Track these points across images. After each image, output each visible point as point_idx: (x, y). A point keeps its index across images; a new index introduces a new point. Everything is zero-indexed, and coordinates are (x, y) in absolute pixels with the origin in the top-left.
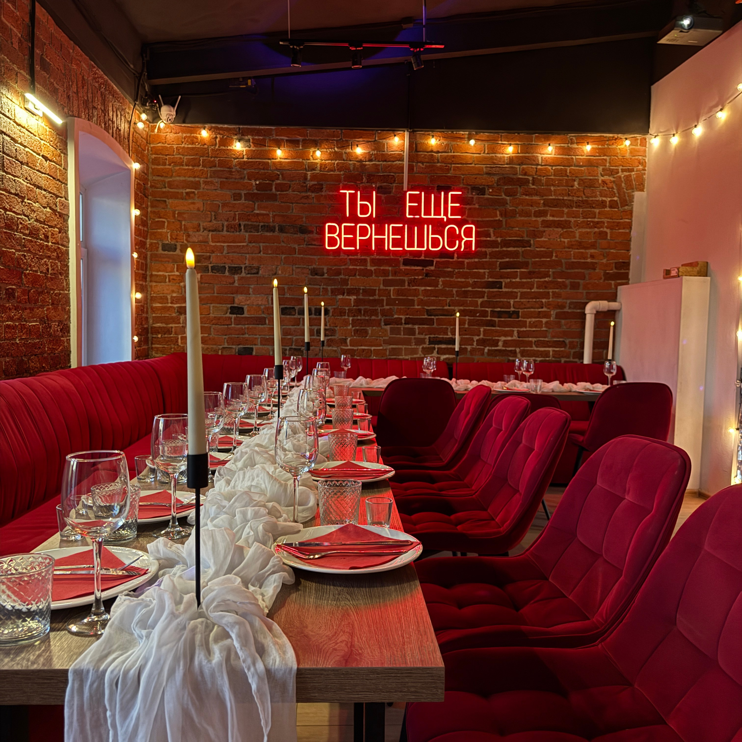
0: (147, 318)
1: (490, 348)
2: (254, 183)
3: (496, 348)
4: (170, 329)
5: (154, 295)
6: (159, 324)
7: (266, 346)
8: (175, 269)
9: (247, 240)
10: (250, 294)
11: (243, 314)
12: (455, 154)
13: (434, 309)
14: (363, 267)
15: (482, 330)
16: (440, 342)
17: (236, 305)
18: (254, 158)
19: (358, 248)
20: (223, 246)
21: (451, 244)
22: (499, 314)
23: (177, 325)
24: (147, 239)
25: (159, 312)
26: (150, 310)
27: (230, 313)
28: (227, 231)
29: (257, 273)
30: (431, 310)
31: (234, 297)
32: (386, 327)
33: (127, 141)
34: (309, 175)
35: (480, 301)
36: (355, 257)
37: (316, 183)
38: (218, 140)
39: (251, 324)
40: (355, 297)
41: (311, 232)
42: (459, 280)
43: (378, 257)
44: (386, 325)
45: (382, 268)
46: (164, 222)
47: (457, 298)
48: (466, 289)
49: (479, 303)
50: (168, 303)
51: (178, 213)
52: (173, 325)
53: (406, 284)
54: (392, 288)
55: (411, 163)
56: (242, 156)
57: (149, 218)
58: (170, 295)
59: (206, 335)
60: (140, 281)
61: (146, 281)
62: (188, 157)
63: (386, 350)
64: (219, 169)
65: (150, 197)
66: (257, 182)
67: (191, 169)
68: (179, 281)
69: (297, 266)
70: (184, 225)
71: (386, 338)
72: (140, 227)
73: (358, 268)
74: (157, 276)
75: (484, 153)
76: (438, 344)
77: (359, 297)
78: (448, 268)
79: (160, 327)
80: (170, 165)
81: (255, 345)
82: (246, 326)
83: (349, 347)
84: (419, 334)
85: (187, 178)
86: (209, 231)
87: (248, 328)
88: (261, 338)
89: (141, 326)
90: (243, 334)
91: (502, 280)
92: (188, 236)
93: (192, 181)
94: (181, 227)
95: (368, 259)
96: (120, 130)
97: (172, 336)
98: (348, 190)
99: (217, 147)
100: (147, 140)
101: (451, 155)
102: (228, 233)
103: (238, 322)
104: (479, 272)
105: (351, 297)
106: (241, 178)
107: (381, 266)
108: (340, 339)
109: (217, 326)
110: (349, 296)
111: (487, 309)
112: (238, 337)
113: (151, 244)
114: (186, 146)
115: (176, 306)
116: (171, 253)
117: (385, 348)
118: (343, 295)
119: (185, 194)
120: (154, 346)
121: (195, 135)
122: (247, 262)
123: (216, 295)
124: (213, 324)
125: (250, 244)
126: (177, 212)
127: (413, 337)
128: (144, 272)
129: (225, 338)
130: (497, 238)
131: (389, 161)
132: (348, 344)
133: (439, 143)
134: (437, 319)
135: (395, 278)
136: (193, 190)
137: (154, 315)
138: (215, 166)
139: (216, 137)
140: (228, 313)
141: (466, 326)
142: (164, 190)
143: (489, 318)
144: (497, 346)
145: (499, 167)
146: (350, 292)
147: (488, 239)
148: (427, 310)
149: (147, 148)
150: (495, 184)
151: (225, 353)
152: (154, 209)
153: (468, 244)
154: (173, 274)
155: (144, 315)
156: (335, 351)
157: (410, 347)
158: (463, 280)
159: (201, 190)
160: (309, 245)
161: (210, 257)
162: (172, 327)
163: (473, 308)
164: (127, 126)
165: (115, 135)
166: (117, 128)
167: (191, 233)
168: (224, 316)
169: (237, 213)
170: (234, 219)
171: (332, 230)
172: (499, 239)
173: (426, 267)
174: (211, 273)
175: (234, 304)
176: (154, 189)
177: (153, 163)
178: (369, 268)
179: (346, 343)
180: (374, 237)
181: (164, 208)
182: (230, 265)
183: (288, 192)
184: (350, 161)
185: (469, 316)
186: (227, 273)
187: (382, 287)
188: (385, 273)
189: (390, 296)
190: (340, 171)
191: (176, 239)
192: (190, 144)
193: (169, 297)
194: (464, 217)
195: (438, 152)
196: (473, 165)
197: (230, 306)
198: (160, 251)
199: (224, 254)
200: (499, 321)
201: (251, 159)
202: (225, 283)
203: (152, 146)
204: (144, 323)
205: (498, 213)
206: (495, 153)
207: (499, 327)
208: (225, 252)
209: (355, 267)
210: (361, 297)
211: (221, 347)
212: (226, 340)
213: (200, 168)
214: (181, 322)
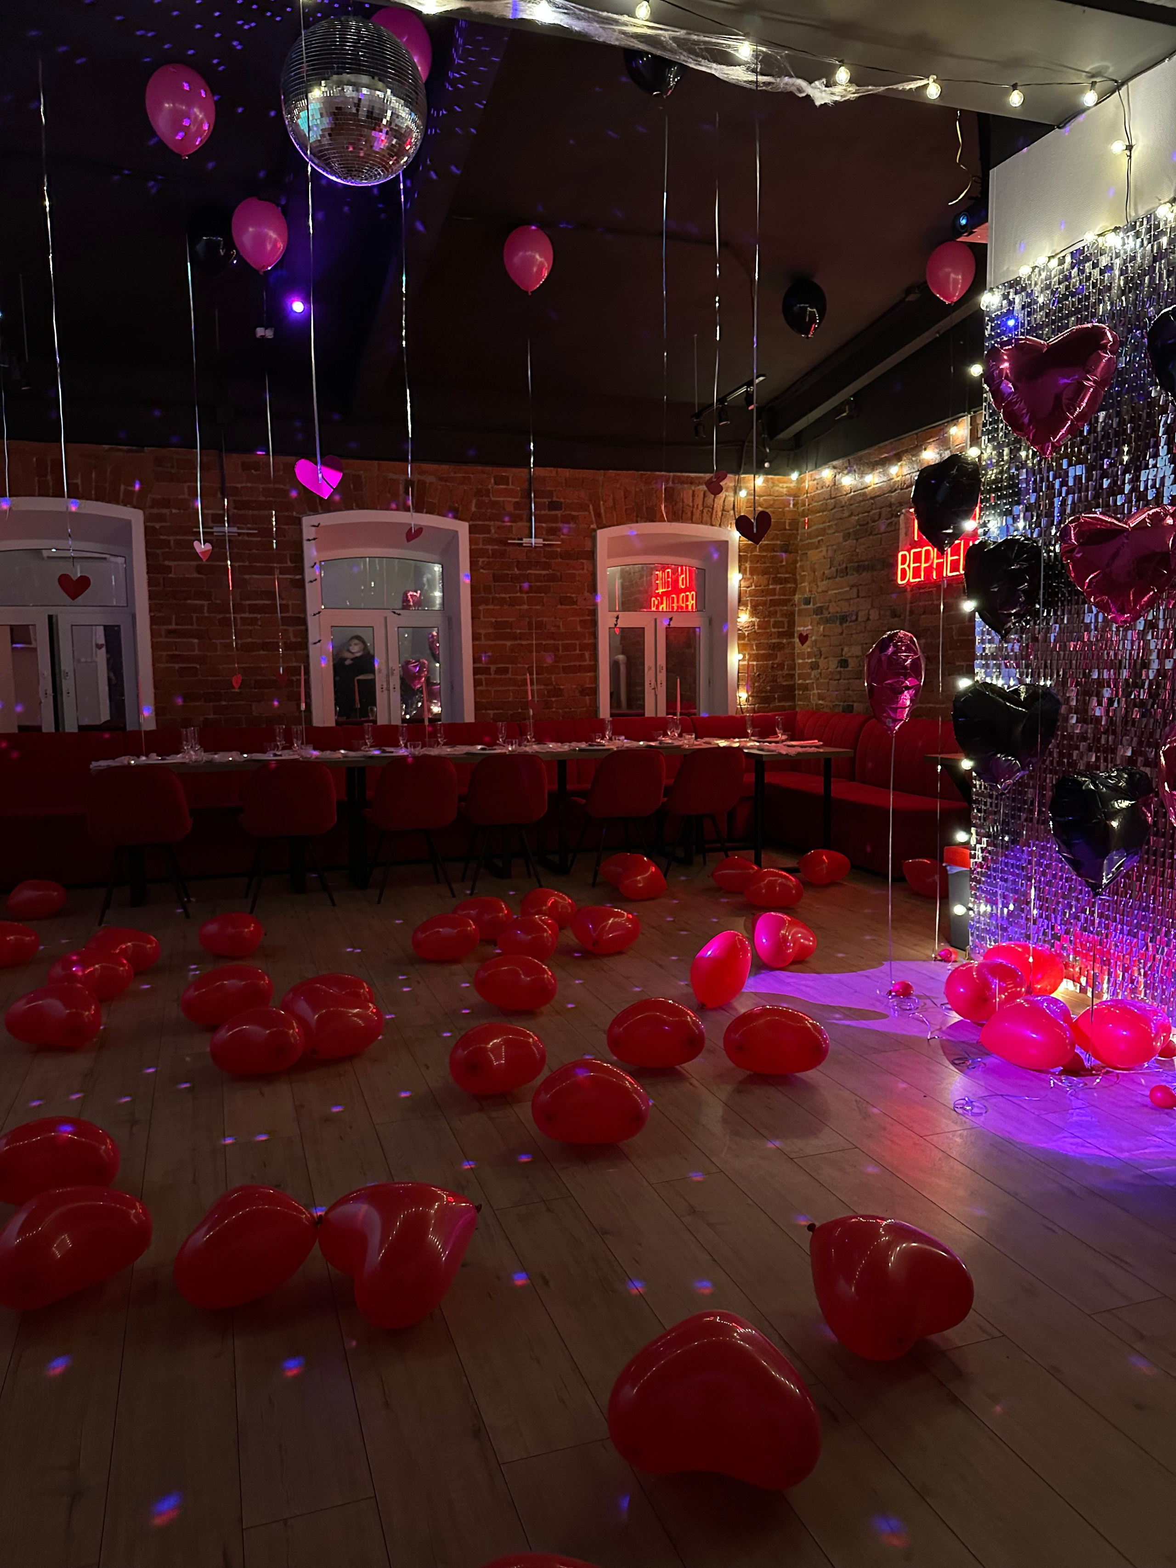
0: (791, 675)
2: (857, 519)
6: (801, 681)
9: (851, 584)
10: (851, 645)
11: (847, 667)
14: (930, 603)
19: (923, 578)
20: (836, 594)
24: (794, 595)
26: (797, 666)
29: (856, 620)
31: (842, 649)
36: (921, 590)
39: (852, 679)
41: (891, 565)
43: (936, 586)
51: (813, 564)
57: (798, 573)
59: (826, 691)
65: (800, 552)
66: (860, 517)
70: (816, 576)
82: (849, 681)
86: (830, 579)
89: (771, 684)
93: (822, 528)
95: (930, 590)
97: (807, 692)
99: (836, 487)
102: (840, 579)
103: (845, 676)
109: (832, 681)
114: (819, 492)
120: (798, 703)
123: (831, 647)
124: (830, 679)
136: (822, 538)
137: (799, 672)
138: (834, 508)
139: (835, 476)
140: (839, 667)
152: (801, 563)
159: (826, 536)
161: (828, 607)
168: (837, 670)
169: (846, 555)
170: (843, 563)
174: (829, 625)
175: (842, 656)
176: (802, 543)
180: (935, 562)
182: (840, 614)
186: (838, 624)
189: (952, 637)
197: (839, 659)
199: (837, 602)
202: (837, 634)
203: (801, 498)
204: (779, 680)
208: (837, 599)
209: (922, 603)
210: (929, 640)
211: (833, 704)
212: (837, 696)
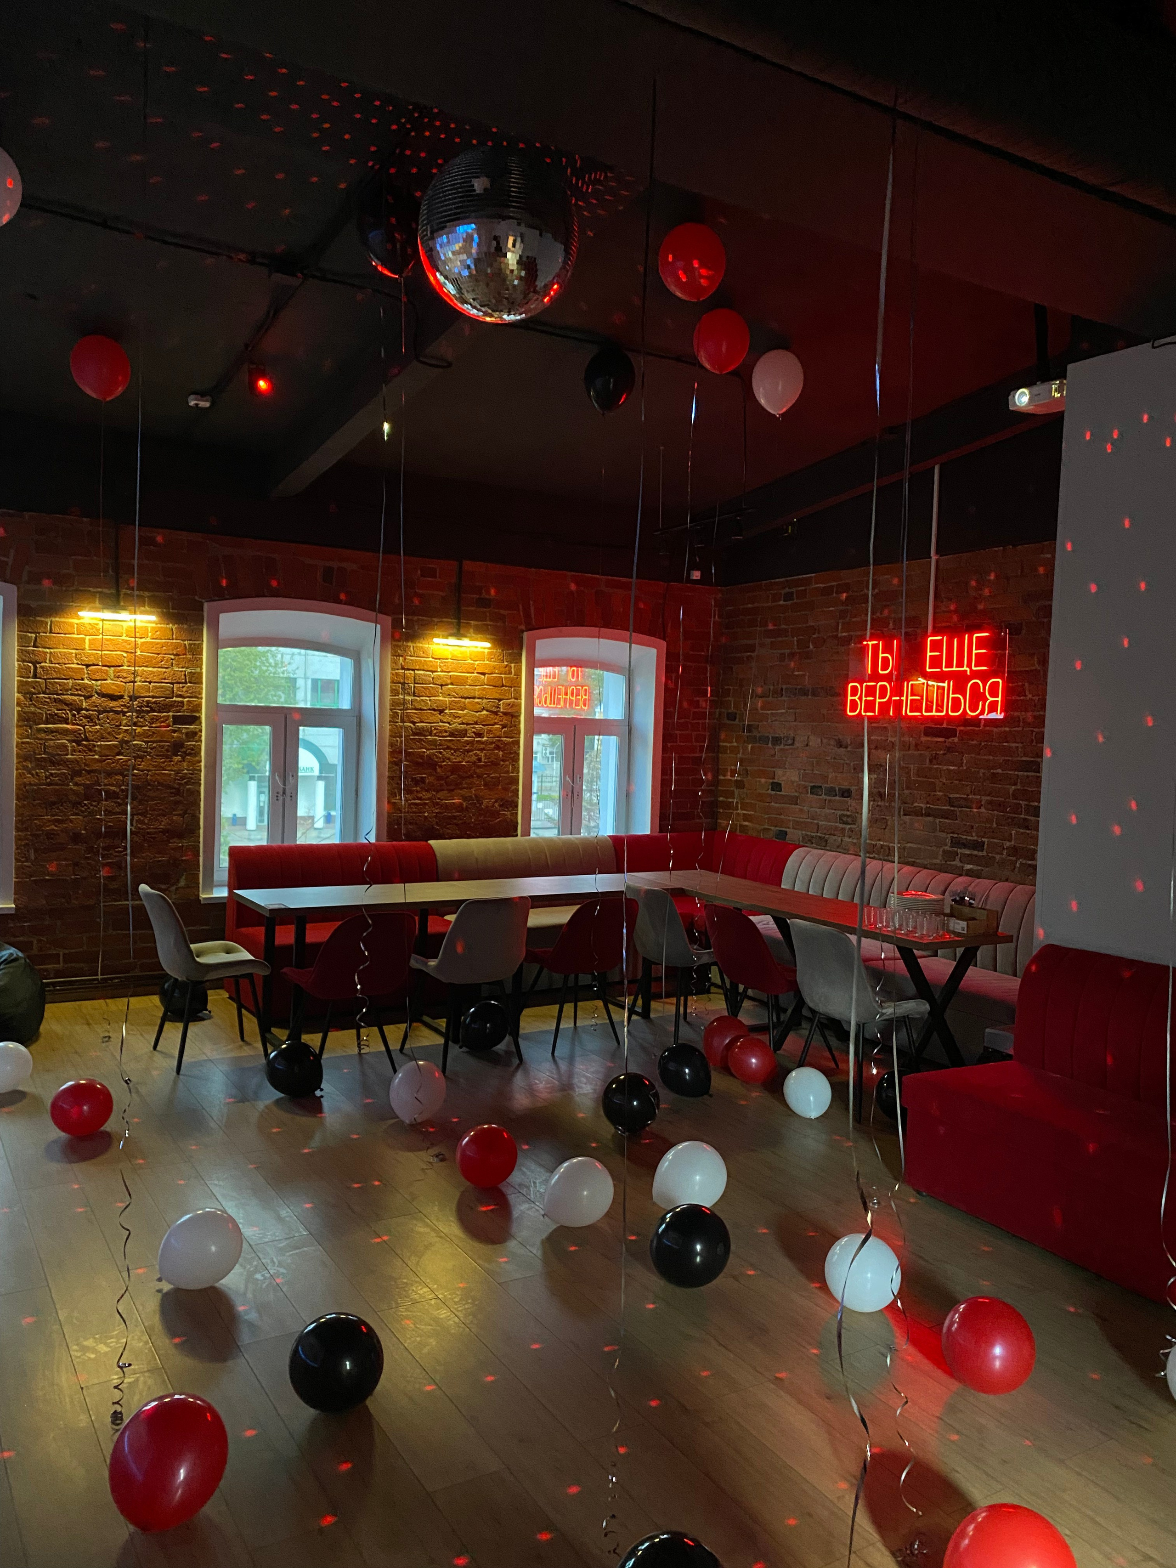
4: (729, 804)
5: (720, 767)
6: (721, 798)
7: (796, 831)
8: (734, 740)
9: (787, 706)
10: (786, 769)
11: (780, 790)
13: (956, 798)
15: (1013, 832)
16: (964, 846)
17: (776, 781)
20: (768, 714)
21: (973, 708)
24: (716, 709)
25: (722, 785)
27: (772, 789)
28: (772, 697)
29: (793, 744)
30: (953, 798)
31: (774, 771)
34: (840, 625)
35: (1012, 789)
36: (875, 725)
41: (838, 694)
44: (905, 815)
48: (995, 771)
52: (731, 800)
53: (927, 760)
57: (720, 686)
59: (753, 813)
62: (749, 618)
65: (722, 664)
69: (825, 736)
74: (723, 747)
76: (961, 848)
78: (974, 740)
79: (722, 801)
80: (736, 628)
81: (788, 827)
82: (783, 805)
83: (868, 841)
84: (940, 831)
85: (747, 641)
86: (759, 697)
87: (783, 808)
88: (794, 820)
90: (779, 814)
91: (1039, 760)
94: (741, 695)
95: (889, 726)
97: (729, 811)
98: (871, 641)
102: (774, 699)
103: (776, 800)
104: (1011, 747)
109: (762, 803)
111: (1021, 803)
112: (776, 817)
113: (720, 714)
114: (748, 606)
116: (733, 722)
120: (718, 821)
122: (785, 731)
124: (758, 801)
126: (739, 679)
127: (932, 834)
134: (960, 812)
141: (995, 825)
148: (949, 798)
151: (765, 835)
153: (993, 707)
158: (992, 758)
160: (834, 709)
163: (1003, 799)
168: (766, 792)
170: (778, 683)
173: (948, 738)
174: (759, 744)
175: (774, 779)
178: (890, 739)
181: (730, 675)
182: (772, 735)
185: (998, 811)
186: (770, 745)
187: (902, 764)
188: (904, 746)
189: (910, 777)
191: (737, 707)
192: (751, 603)
193: (729, 769)
194: (991, 668)
197: (772, 781)
198: (725, 721)
202: (768, 755)
211: (762, 827)
212: (767, 820)
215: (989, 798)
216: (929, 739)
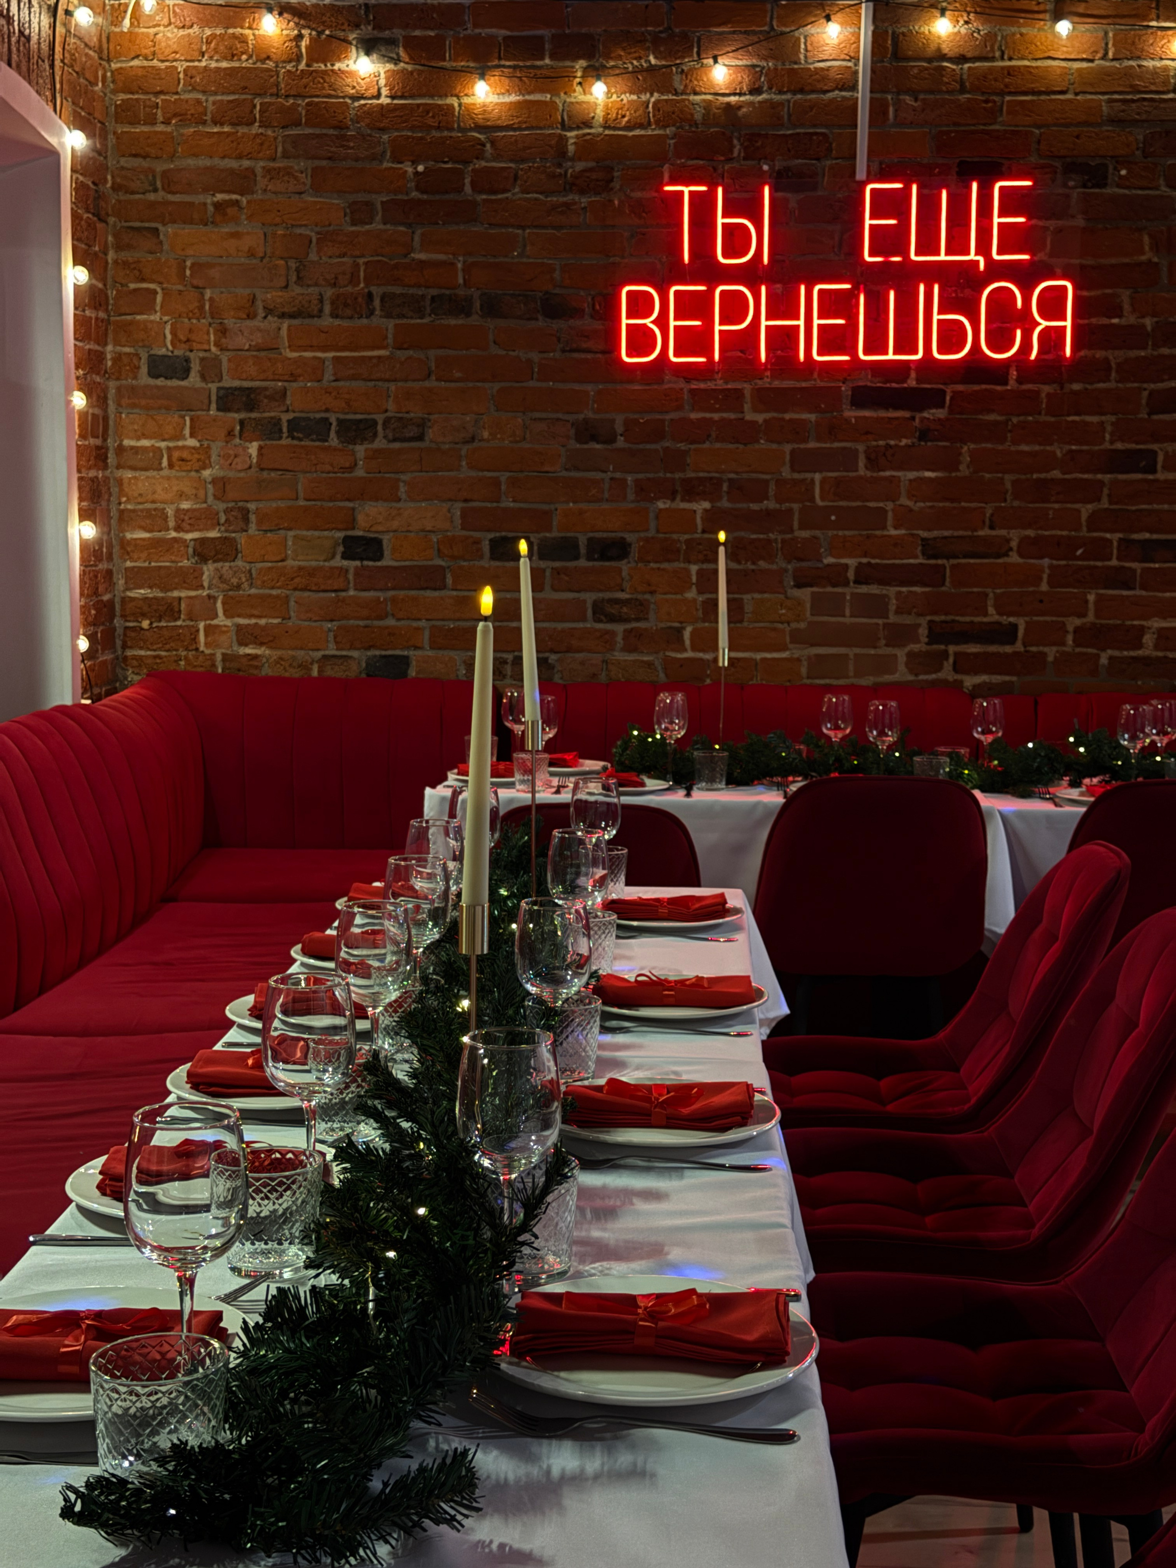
0: (109, 573)
1: (1116, 653)
2: (410, 170)
3: (1133, 653)
4: (176, 604)
5: (129, 507)
6: (142, 591)
7: (446, 653)
8: (187, 432)
9: (390, 340)
10: (400, 500)
11: (380, 557)
12: (1014, 63)
13: (945, 538)
14: (732, 416)
15: (1091, 598)
16: (964, 636)
17: (360, 533)
18: (412, 97)
19: (717, 357)
20: (323, 361)
21: (999, 341)
22: (1147, 551)
23: (193, 593)
24: (106, 344)
25: (144, 555)
26: (116, 550)
27: (345, 557)
28: (334, 315)
29: (420, 438)
30: (935, 539)
31: (353, 509)
32: (797, 593)
33: (46, 65)
34: (572, 141)
35: (1086, 510)
36: (710, 385)
37: (592, 164)
38: (304, 44)
39: (402, 588)
40: (706, 505)
41: (578, 313)
42: (1025, 448)
43: (777, 384)
44: (799, 586)
45: (787, 416)
46: (155, 292)
47: (1016, 503)
48: (1043, 476)
49: (1084, 516)
50: (168, 529)
51: (193, 265)
52: (183, 594)
53: (862, 462)
54: (817, 477)
55: (878, 96)
56: (374, 91)
57: (109, 281)
58: (174, 507)
59: (276, 621)
60: (90, 468)
61: (105, 467)
62: (219, 98)
63: (799, 660)
64: (308, 131)
65: (112, 220)
66: (421, 168)
67: (228, 134)
68: (197, 466)
69: (537, 415)
70: (211, 299)
71: (802, 625)
72: (88, 313)
73: (716, 416)
74: (135, 450)
75: (1104, 57)
76: (957, 643)
77: (719, 504)
78: (990, 411)
79: (145, 599)
80: (166, 122)
81: (416, 648)
82: (391, 593)
83: (689, 654)
84: (898, 612)
85: (217, 162)
86: (283, 316)
87: (394, 600)
88: (433, 626)
89: (95, 599)
90: (381, 618)
91: (1155, 447)
92: (223, 331)
93: (232, 171)
94: (201, 308)
95: (747, 388)
96: (28, 39)
97: (179, 623)
98: (687, 185)
99: (302, 66)
100: (100, 51)
101: (1003, 68)
102: (337, 322)
103: (365, 581)
104: (1086, 424)
105: (694, 506)
106: (373, 158)
107: (786, 411)
108: (662, 629)
109: (307, 594)
110: (689, 501)
111: (1108, 536)
112: (366, 627)
113: (118, 358)
114: (213, 65)
115: (189, 536)
116: (175, 383)
117: (796, 656)
118: (673, 499)
119: (211, 209)
120: (129, 653)
121: (239, 30)
122: (391, 406)
123: (302, 503)
124: (295, 589)
125: (398, 352)
126: (188, 263)
127: (880, 621)
128: (98, 442)
129: (330, 630)
130: (1143, 317)
131: (813, 91)
132: (687, 642)
133: (963, 31)
134: (953, 567)
135: (828, 445)
136: (235, 197)
137: (129, 564)
138: (298, 124)
139: (300, 37)
140: (338, 557)
141: (1044, 587)
142: (152, 197)
143: (1114, 562)
144: (1140, 646)
145: (1152, 100)
146: (691, 491)
147: (1115, 321)
148: (923, 539)
149: (100, 73)
150: (1138, 153)
151: (329, 672)
152: (125, 255)
153: (1051, 339)
154: (180, 443)
155: (103, 566)
156: (650, 664)
157: (872, 652)
158: (1037, 448)
159: (258, 196)
160: (571, 351)
161: (284, 393)
162: (180, 599)
163: (1065, 533)
164: (46, 21)
165: (15, 57)
166: (21, 33)
167: (229, 323)
168: (327, 564)
169: (361, 261)
170: (353, 279)
171: (641, 304)
172: (1148, 322)
173: (921, 410)
174: (289, 441)
175: (353, 528)
176: (123, 197)
177: (118, 119)
178: (749, 416)
179: (681, 640)
180: (764, 323)
181: (151, 252)
182: (342, 416)
183: (509, 195)
184: (696, 93)
185: (1052, 558)
186: (334, 440)
187: (786, 473)
188: (798, 431)
189: (812, 500)
190: (665, 127)
191: (188, 340)
192: (225, 58)
193: (170, 512)
194: (1040, 256)
195: (961, 59)
196: (1069, 96)
197: (340, 535)
198: (144, 378)
199: (325, 381)
200: (1143, 569)
201: (402, 97)
202: (328, 468)
203: (114, 66)
204: (101, 589)
205: (1146, 239)
206: (1139, 58)
207: (1143, 587)
208: (328, 376)
209: (708, 415)
210: (725, 504)
211: (319, 654)
212: (331, 634)
213: (255, 129)
214: (206, 584)
215: (1030, 533)
216: (867, 413)
